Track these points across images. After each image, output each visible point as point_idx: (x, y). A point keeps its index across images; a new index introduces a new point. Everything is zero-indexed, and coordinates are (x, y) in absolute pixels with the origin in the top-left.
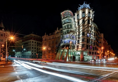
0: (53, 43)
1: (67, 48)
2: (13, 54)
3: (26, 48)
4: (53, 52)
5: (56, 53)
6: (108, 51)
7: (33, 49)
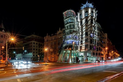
1: (70, 49)
2: (13, 57)
3: (27, 50)
5: (58, 55)
7: (34, 51)
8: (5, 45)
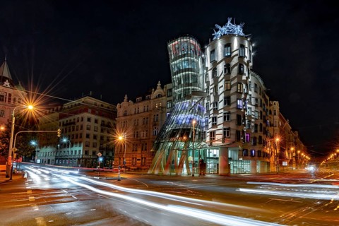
0: (147, 123)
1: (185, 138)
2: (28, 154)
3: (69, 136)
4: (146, 150)
5: (153, 152)
6: (292, 149)
7: (88, 140)
8: (7, 123)
